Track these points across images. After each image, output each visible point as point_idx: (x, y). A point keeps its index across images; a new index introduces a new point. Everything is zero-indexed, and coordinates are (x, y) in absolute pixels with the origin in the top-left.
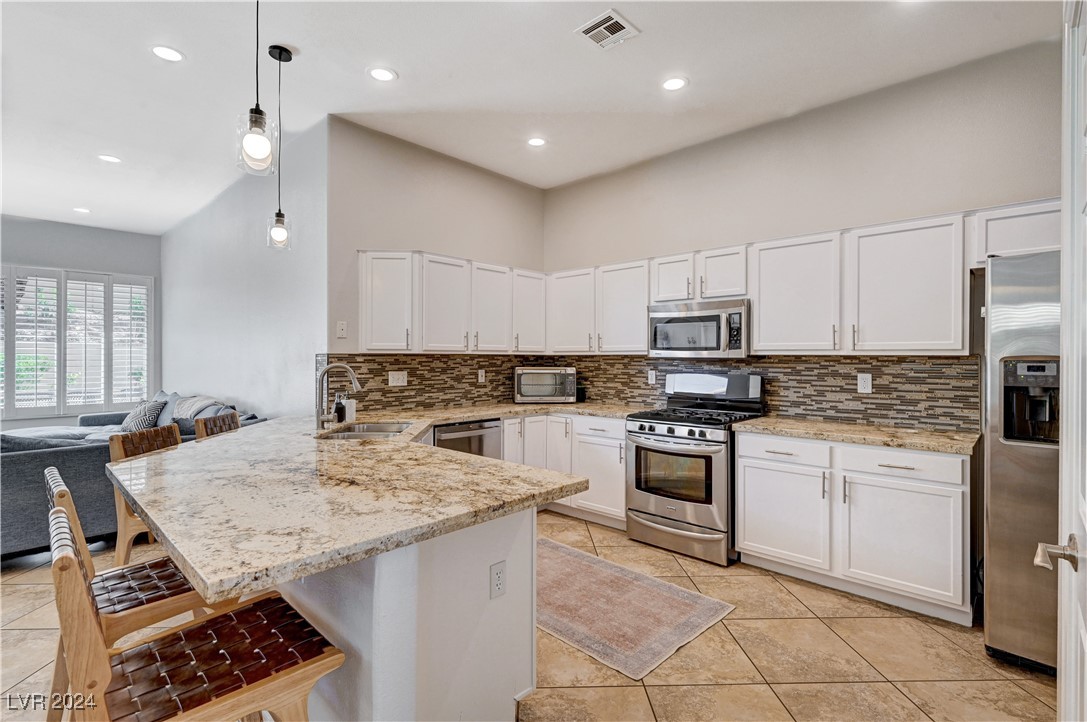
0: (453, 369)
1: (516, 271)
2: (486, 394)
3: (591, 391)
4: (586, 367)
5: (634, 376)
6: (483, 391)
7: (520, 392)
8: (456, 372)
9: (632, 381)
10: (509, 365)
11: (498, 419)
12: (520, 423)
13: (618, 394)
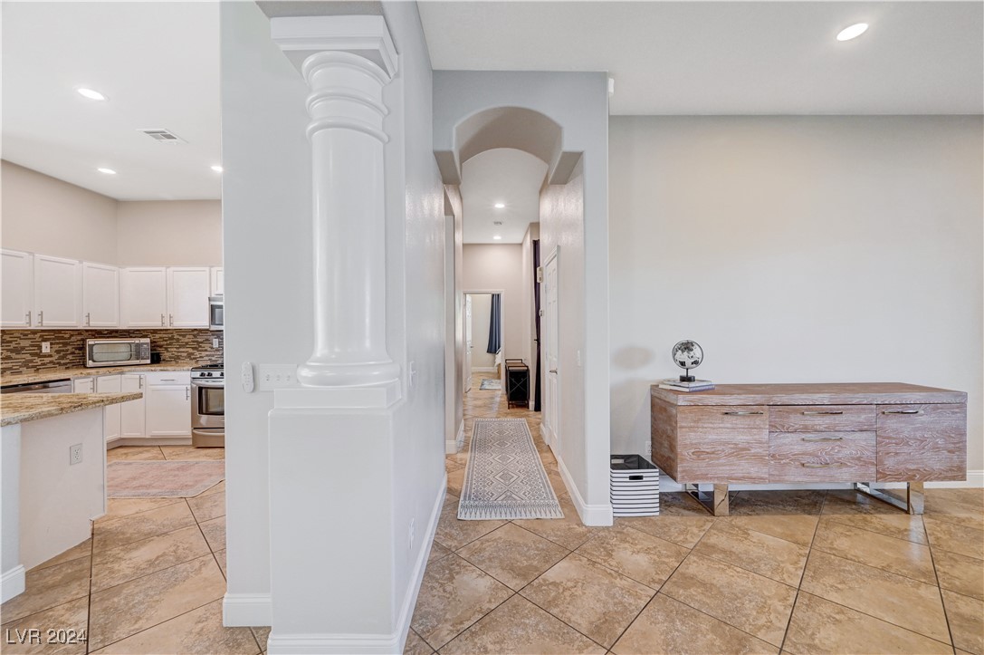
0: (11, 342)
1: (86, 264)
2: (51, 362)
3: (165, 355)
4: (160, 338)
5: (202, 343)
6: (47, 360)
7: (91, 358)
8: (13, 345)
9: (200, 347)
10: (79, 338)
11: (69, 379)
12: (93, 381)
13: (189, 356)
